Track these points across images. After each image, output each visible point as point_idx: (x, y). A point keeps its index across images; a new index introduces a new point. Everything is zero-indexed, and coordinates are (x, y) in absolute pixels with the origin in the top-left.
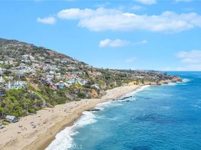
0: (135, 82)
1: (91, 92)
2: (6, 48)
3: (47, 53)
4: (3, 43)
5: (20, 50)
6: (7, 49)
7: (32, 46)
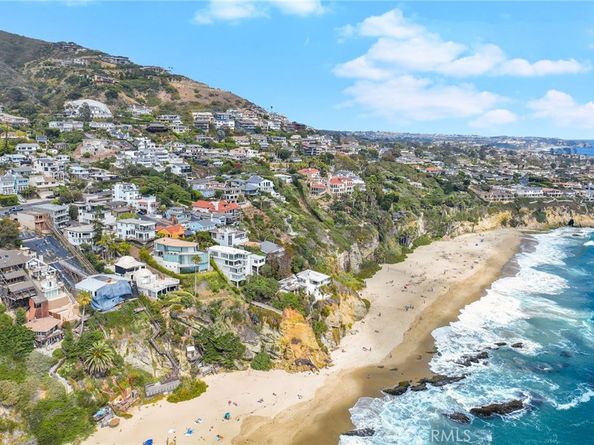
0: (508, 214)
1: (276, 326)
2: (34, 71)
3: (170, 90)
4: (28, 54)
5: (72, 80)
6: (38, 75)
7: (123, 63)
